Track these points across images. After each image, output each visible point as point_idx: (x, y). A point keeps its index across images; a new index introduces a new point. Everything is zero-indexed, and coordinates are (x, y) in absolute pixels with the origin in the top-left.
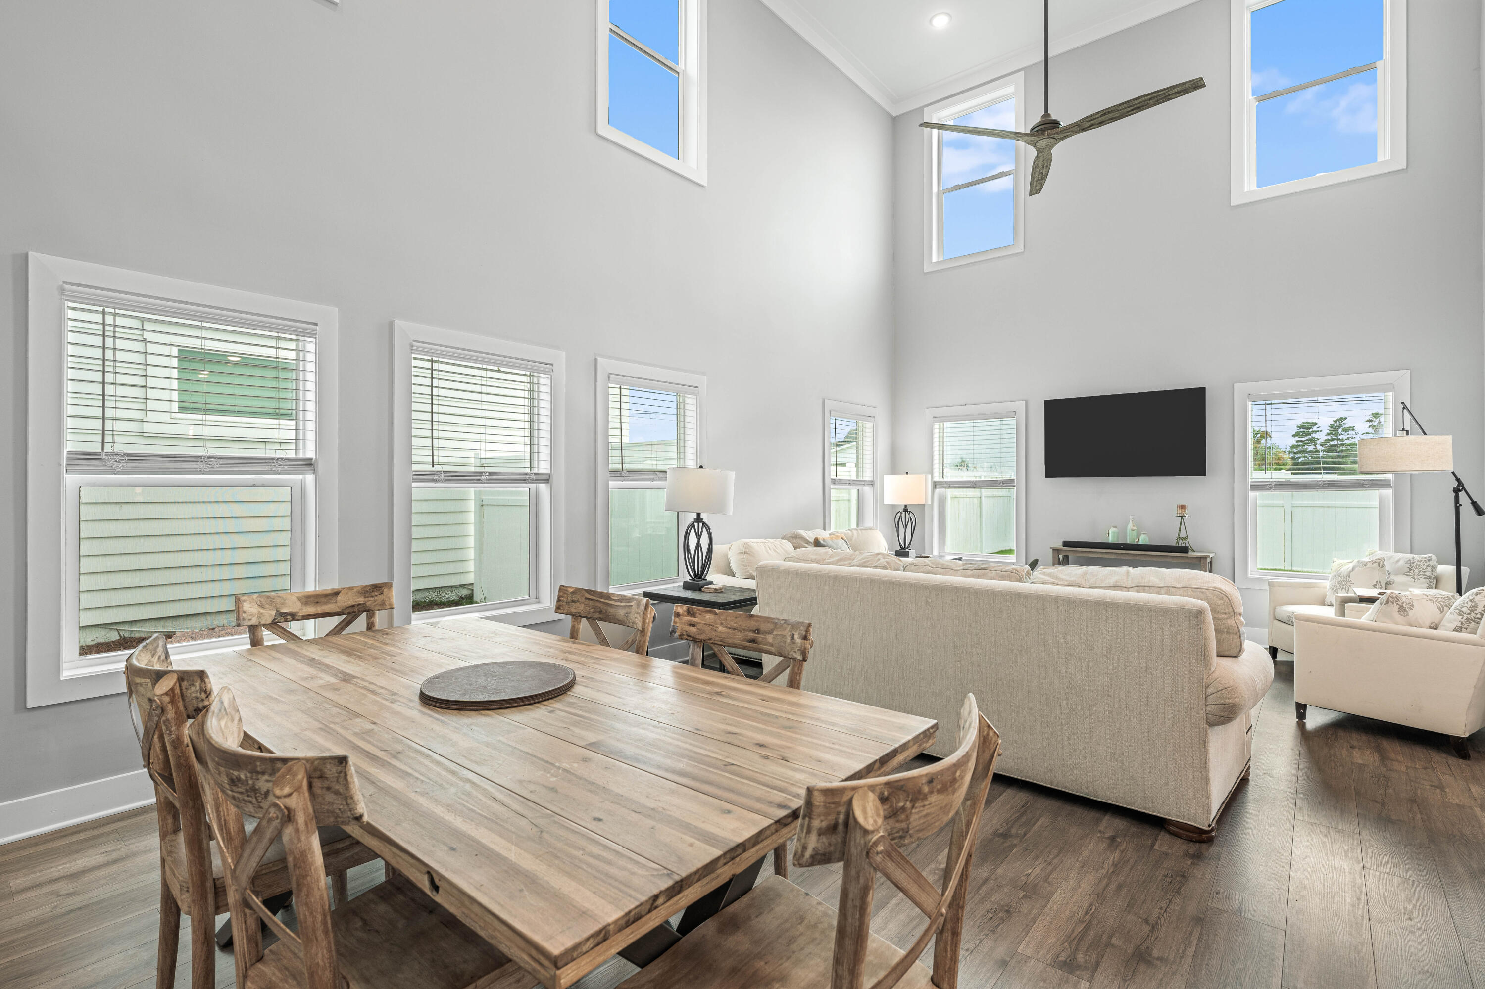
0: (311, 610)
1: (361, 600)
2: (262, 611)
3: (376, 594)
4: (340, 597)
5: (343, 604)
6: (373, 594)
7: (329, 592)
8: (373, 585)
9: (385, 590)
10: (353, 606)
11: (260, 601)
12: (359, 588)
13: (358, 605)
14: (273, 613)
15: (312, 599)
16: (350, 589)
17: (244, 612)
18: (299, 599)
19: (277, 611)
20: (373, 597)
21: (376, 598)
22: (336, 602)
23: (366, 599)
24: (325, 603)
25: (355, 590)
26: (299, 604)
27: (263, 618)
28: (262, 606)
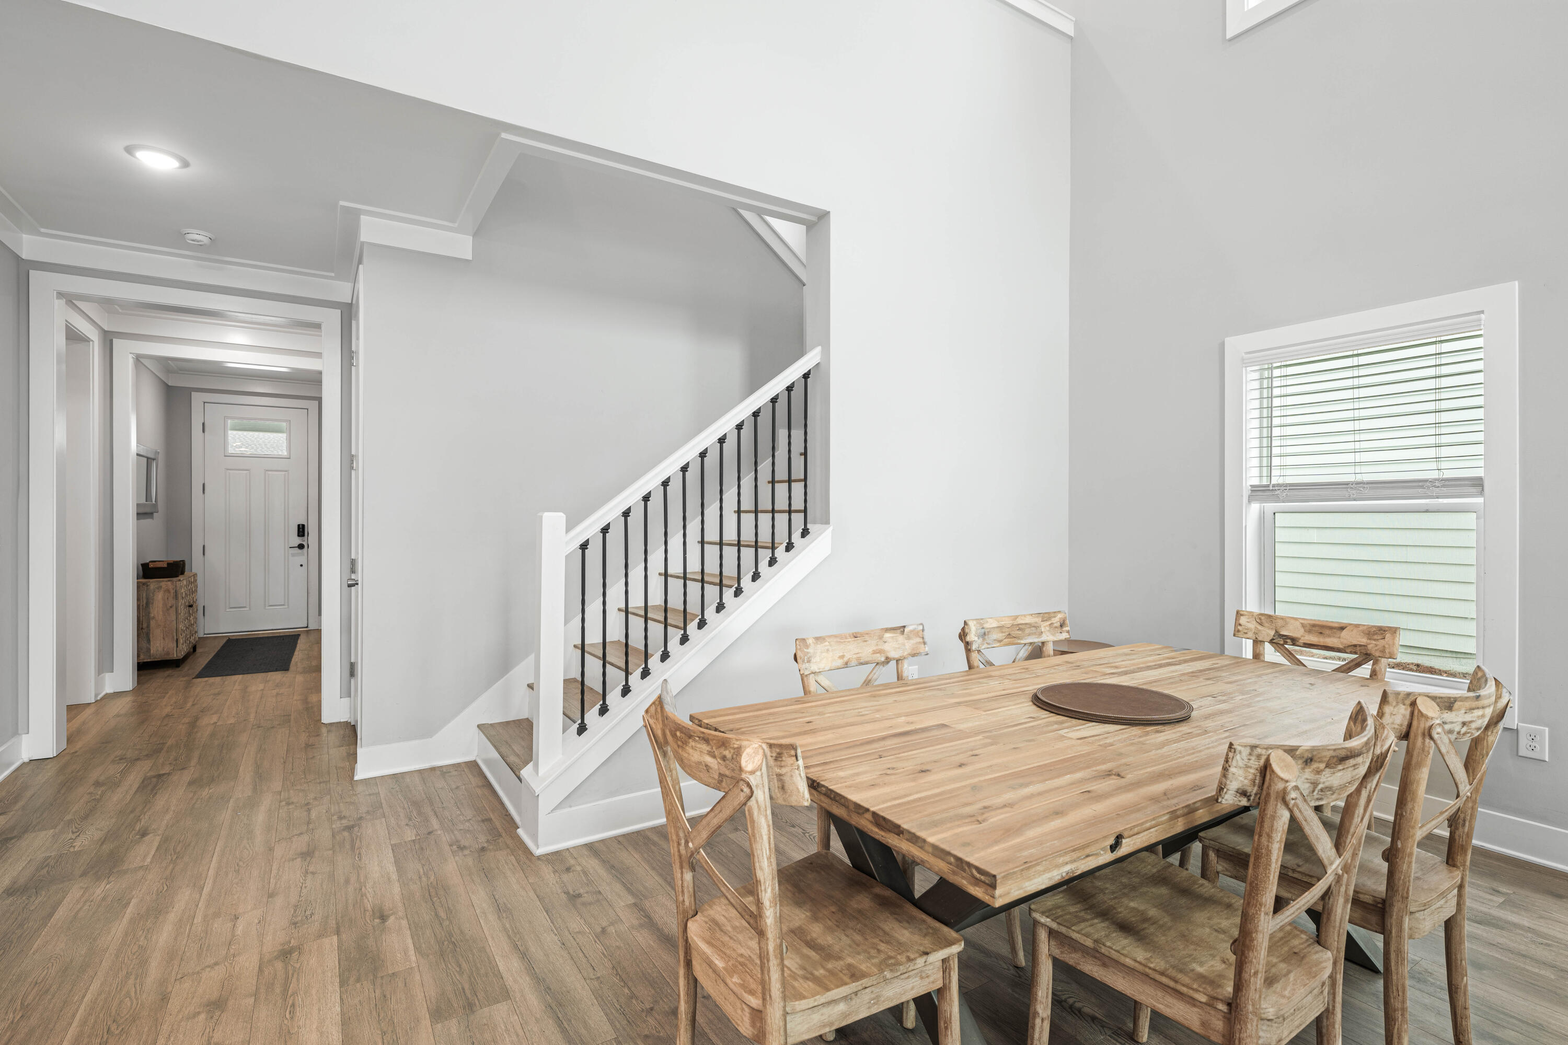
0: (1313, 639)
1: (1363, 640)
2: (1260, 627)
3: (1379, 638)
4: (1344, 632)
5: (1345, 642)
6: (1376, 637)
7: (1336, 625)
8: (1378, 627)
9: (1388, 636)
10: (1355, 646)
11: (1260, 619)
12: (1365, 628)
13: (1360, 646)
14: (1272, 633)
15: (1317, 629)
16: (1357, 626)
17: (1240, 625)
18: (1303, 625)
19: (1276, 632)
20: (1375, 640)
21: (1378, 643)
22: (1339, 638)
23: (1369, 641)
24: (1329, 636)
25: (1361, 628)
26: (1302, 630)
27: (1260, 634)
28: (1261, 624)
